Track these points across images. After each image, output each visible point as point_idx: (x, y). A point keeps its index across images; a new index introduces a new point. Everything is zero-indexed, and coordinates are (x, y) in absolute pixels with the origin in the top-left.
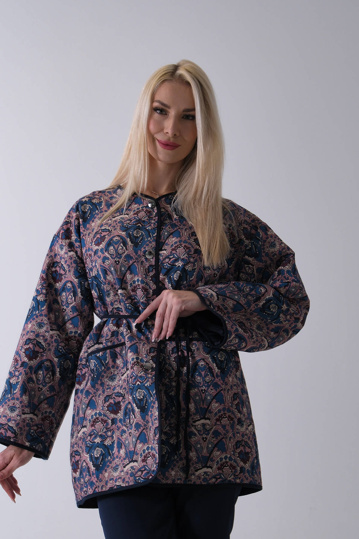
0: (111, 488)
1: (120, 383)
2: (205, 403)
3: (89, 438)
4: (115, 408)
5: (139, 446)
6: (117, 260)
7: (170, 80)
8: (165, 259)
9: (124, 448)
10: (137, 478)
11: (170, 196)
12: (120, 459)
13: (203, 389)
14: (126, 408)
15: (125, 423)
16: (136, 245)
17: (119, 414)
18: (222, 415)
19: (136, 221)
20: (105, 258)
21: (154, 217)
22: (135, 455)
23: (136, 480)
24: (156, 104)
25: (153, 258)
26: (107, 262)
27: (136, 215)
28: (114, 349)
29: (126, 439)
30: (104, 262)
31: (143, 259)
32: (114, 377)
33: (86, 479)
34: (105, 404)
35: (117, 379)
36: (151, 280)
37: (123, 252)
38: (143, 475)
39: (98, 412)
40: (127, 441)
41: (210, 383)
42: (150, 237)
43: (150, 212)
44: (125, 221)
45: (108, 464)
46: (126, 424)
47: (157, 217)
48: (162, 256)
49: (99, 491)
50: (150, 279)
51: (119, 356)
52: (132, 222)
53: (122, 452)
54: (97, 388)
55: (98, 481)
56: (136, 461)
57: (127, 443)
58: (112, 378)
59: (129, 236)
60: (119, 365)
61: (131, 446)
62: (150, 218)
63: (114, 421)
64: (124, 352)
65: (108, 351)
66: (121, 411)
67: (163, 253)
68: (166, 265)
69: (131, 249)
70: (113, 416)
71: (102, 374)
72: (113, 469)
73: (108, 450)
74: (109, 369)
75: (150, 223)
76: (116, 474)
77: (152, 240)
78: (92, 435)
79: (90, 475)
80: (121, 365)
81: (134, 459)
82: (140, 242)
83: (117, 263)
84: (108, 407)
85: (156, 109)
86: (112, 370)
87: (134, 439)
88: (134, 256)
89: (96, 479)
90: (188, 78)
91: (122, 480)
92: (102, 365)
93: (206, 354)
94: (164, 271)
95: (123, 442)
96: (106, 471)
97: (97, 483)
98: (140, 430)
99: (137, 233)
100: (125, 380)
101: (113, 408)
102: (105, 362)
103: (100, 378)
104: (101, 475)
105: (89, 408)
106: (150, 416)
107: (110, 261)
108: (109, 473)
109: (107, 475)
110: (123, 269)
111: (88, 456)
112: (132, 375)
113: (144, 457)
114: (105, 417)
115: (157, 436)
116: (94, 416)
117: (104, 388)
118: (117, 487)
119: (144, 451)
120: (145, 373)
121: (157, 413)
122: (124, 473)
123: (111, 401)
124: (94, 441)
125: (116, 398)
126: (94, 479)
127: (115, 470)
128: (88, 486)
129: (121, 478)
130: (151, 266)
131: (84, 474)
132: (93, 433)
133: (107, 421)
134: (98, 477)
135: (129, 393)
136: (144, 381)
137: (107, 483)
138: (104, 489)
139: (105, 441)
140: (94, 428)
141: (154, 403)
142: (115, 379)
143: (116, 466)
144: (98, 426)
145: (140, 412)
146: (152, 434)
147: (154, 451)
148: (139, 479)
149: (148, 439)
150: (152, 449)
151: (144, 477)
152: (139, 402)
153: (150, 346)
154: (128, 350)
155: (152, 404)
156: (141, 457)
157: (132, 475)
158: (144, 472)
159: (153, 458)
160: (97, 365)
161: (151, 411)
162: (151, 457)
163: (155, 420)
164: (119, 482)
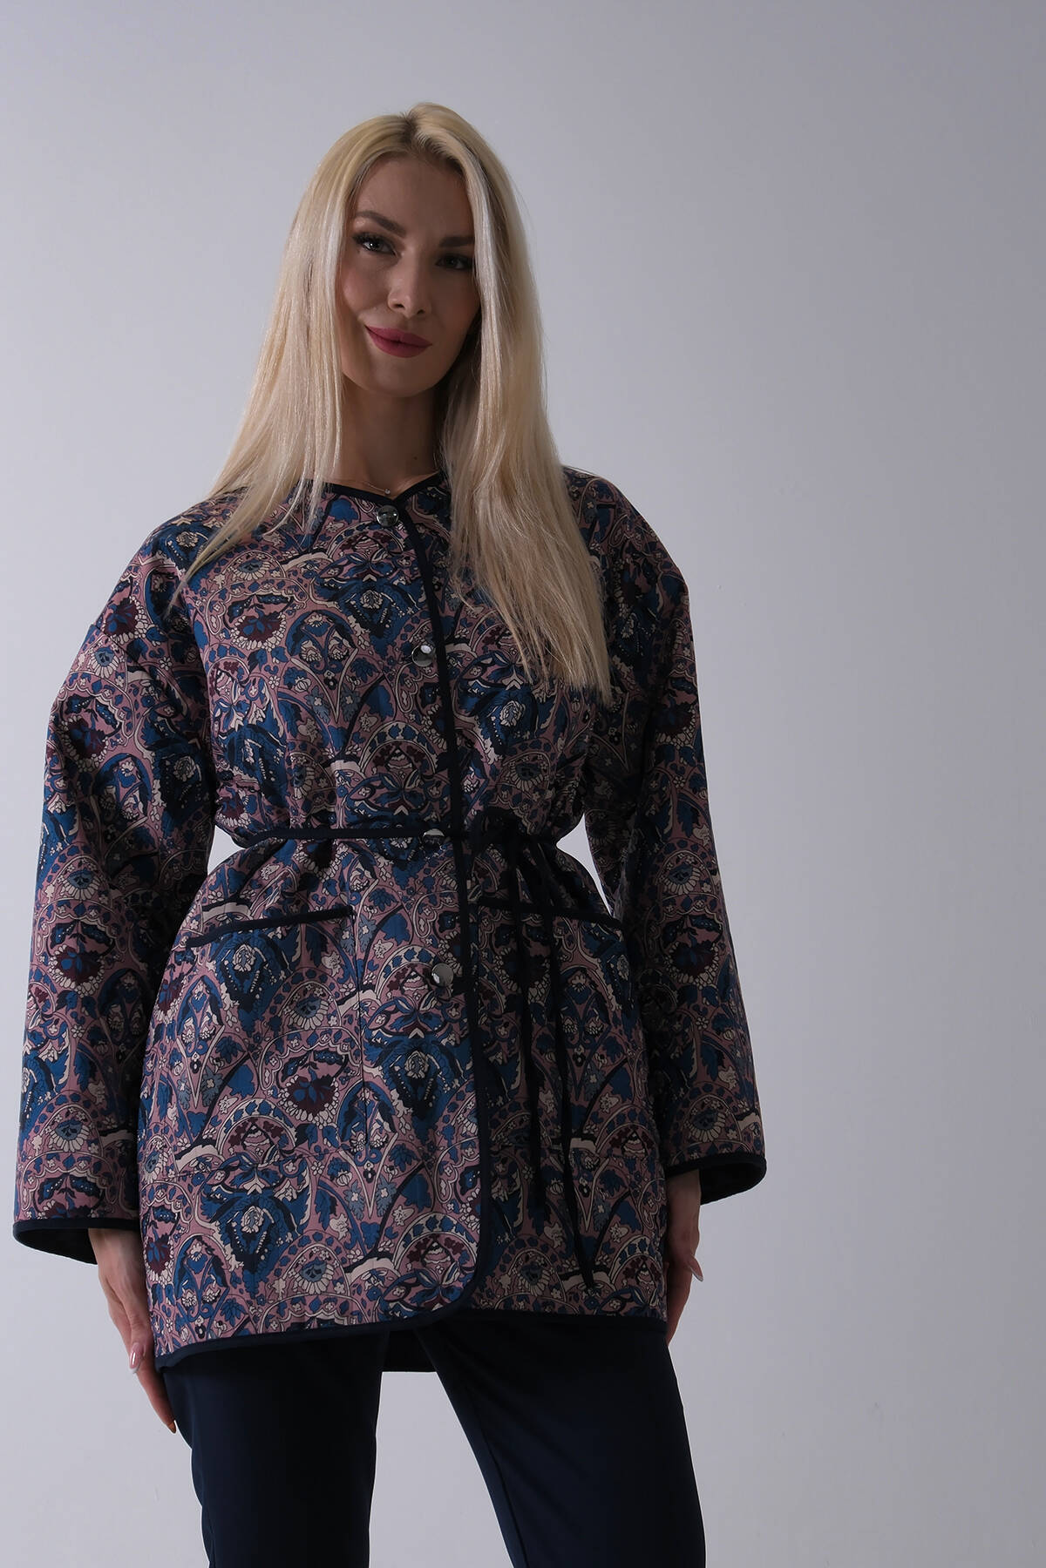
0: (299, 1326)
1: (333, 1023)
2: (583, 1095)
3: (220, 1175)
4: (314, 1095)
5: (401, 1213)
6: (330, 678)
8: (470, 667)
9: (344, 1212)
10: (391, 1305)
11: (430, 489)
12: (329, 1243)
13: (579, 1054)
14: (352, 1098)
15: (348, 1143)
16: (377, 632)
17: (324, 1114)
18: (627, 1130)
20: (293, 674)
22: (384, 1238)
23: (386, 1311)
24: (363, 224)
25: (431, 665)
26: (301, 685)
27: (350, 551)
28: (319, 923)
29: (349, 1190)
30: (290, 686)
31: (405, 668)
32: (313, 1004)
33: (210, 1293)
34: (283, 1081)
35: (323, 1010)
36: (431, 728)
37: (344, 654)
38: (409, 1297)
39: (258, 1102)
40: (355, 1195)
41: (597, 1038)
43: (386, 538)
44: (323, 571)
46: (351, 1144)
47: (412, 551)
48: (461, 660)
49: (256, 1330)
50: (430, 723)
51: (330, 947)
52: (345, 572)
53: (338, 1224)
54: (259, 1033)
55: (255, 1302)
56: (387, 1255)
57: (354, 1198)
58: (307, 1008)
59: (350, 609)
60: (328, 972)
61: (370, 1210)
62: (394, 555)
63: (305, 1132)
64: (346, 935)
65: (302, 928)
67: (463, 651)
68: (477, 687)
69: (367, 644)
70: (303, 1116)
71: (277, 993)
72: (302, 1269)
73: (284, 1214)
74: (298, 979)
75: (398, 567)
76: (313, 1288)
77: (417, 614)
78: (234, 1168)
79: (223, 1284)
80: (338, 972)
81: (378, 1250)
82: (386, 622)
83: (332, 684)
84: (291, 1089)
85: (361, 239)
86: (308, 983)
87: (382, 1191)
88: (378, 662)
89: (248, 1297)
91: (337, 1307)
92: (280, 967)
93: (590, 954)
94: (472, 702)
95: (337, 1195)
96: (278, 1275)
97: (252, 1308)
98: (409, 1168)
99: (371, 601)
100: (349, 1018)
101: (307, 1094)
102: (289, 959)
103: (272, 1004)
104: (262, 1284)
105: (228, 1090)
106: (441, 1133)
107: (308, 681)
108: (288, 1280)
109: (280, 1285)
110: (349, 700)
111: (214, 1226)
112: (392, 1008)
113: (416, 1247)
114: (277, 1118)
115: (469, 1191)
116: (245, 1114)
117: (280, 1033)
118: (319, 1325)
119: (418, 1229)
120: (439, 1004)
121: (473, 1129)
122: (345, 1286)
123: (303, 1072)
124: (241, 1187)
125: (318, 1066)
126: (239, 1295)
127: (308, 1272)
128: (215, 1313)
129: (334, 1300)
130: (427, 686)
131: (198, 1278)
132: (238, 1162)
133: (282, 1129)
134: (253, 1291)
135: (364, 1057)
136: (440, 1030)
137: (281, 1309)
138: (274, 1327)
139: (277, 1189)
140: (241, 1147)
141: (462, 1097)
142: (314, 1012)
143: (312, 1263)
144: (256, 1143)
145: (413, 1115)
146: (446, 1185)
147: (459, 1234)
148: (397, 1309)
149: (432, 1197)
150: (445, 1225)
151: (414, 1305)
152: (410, 1088)
153: (440, 909)
154: (374, 933)
155: (453, 1100)
156: (405, 1247)
157: (376, 1295)
158: (413, 1288)
159: (448, 1254)
160: (265, 963)
161: (447, 1119)
162: (441, 1250)
163: (464, 1147)
164: (328, 1311)
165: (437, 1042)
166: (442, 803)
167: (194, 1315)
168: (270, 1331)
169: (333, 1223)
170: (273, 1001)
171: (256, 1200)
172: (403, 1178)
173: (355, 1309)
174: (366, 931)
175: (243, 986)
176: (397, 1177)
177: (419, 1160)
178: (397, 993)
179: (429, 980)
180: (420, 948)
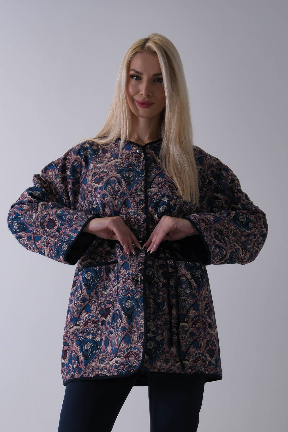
0: (97, 376)
1: (111, 293)
2: (184, 310)
3: (81, 334)
4: (105, 313)
6: (114, 197)
7: (141, 52)
8: (153, 195)
9: (111, 345)
10: (120, 370)
11: (153, 144)
12: (107, 353)
13: (184, 299)
14: (114, 314)
16: (129, 184)
17: (108, 318)
18: (197, 320)
19: (128, 164)
20: (104, 195)
21: (142, 160)
22: (119, 352)
23: (119, 372)
24: (132, 72)
25: (143, 194)
26: (106, 198)
27: (127, 160)
28: (108, 265)
29: (113, 338)
30: (103, 198)
31: (135, 195)
32: (106, 288)
33: (75, 365)
34: (98, 309)
35: (109, 289)
36: (141, 212)
37: (119, 190)
38: (125, 368)
39: (91, 314)
40: (113, 340)
41: (189, 294)
42: (140, 177)
43: (138, 157)
44: (119, 164)
45: (96, 356)
46: (113, 326)
47: (144, 161)
48: (151, 193)
49: (86, 376)
50: (141, 210)
51: (112, 272)
52: (124, 165)
53: (109, 348)
54: (92, 295)
55: (86, 368)
56: (120, 357)
57: (113, 341)
59: (123, 176)
60: (111, 279)
61: (116, 344)
62: (139, 162)
63: (103, 323)
64: (116, 268)
65: (104, 267)
66: (110, 315)
67: (152, 191)
68: (155, 200)
69: (125, 187)
70: (103, 318)
71: (97, 284)
72: (100, 360)
73: (97, 345)
74: (103, 281)
75: (139, 166)
76: (101, 365)
77: (141, 180)
78: (85, 332)
79: (79, 363)
80: (113, 279)
81: (118, 355)
82: (132, 181)
83: (115, 199)
84: (99, 311)
85: (132, 76)
86: (105, 282)
87: (119, 339)
88: (128, 193)
89: (84, 367)
90: (155, 48)
91: (107, 370)
92: (98, 278)
93: (187, 271)
94: (153, 204)
95: (110, 340)
96: (93, 361)
97: (85, 370)
99: (129, 174)
100: (115, 291)
101: (104, 312)
102: (100, 276)
103: (96, 288)
104: (89, 363)
105: (84, 311)
106: (135, 323)
107: (108, 197)
108: (96, 363)
109: (93, 364)
110: (119, 204)
111: (78, 348)
112: (123, 289)
113: (127, 354)
114: (96, 319)
115: (141, 339)
116: (88, 318)
117: (98, 296)
118: (102, 375)
119: (127, 350)
120: (135, 287)
121: (143, 322)
122: (110, 365)
123: (103, 306)
124: (86, 337)
125: (106, 305)
126: (83, 367)
127: (101, 361)
128: (76, 371)
129: (106, 369)
130: (141, 200)
131: (73, 361)
132: (86, 330)
133: (97, 322)
134: (86, 365)
135: (118, 302)
136: (135, 294)
137: (93, 371)
138: (90, 375)
139: (95, 338)
140: (87, 326)
141: (140, 313)
142: (107, 290)
143: (102, 359)
144: (90, 325)
145: (127, 318)
146: (135, 337)
147: (138, 351)
148: (122, 371)
149: (131, 341)
150: (135, 348)
151: (126, 370)
152: (126, 310)
153: (139, 261)
154: (121, 268)
155: (138, 313)
156: (124, 354)
157: (116, 367)
158: (126, 366)
159: (135, 356)
160: (94, 277)
161: (136, 319)
162: (133, 355)
163: (140, 327)
164: (104, 372)
165: (134, 298)
166: (144, 232)
167: (71, 371)
168: (89, 376)
170: (96, 287)
171: (90, 341)
172: (124, 335)
173: (111, 371)
174: (119, 267)
175: (88, 283)
176: (122, 335)
177: (128, 330)
178: (125, 284)
179: (133, 281)
180: (131, 272)
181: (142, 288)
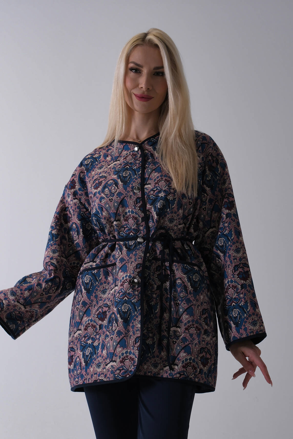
0: (95, 381)
1: (109, 296)
2: (177, 315)
3: (83, 339)
4: (102, 316)
6: (111, 199)
7: (142, 45)
8: (150, 191)
9: (106, 349)
10: (116, 375)
12: (102, 358)
13: (177, 303)
14: (110, 317)
16: (125, 183)
17: (105, 321)
18: (191, 325)
19: (125, 164)
20: (101, 199)
21: (139, 158)
22: (114, 356)
23: (115, 377)
24: (131, 65)
25: (139, 192)
26: (103, 201)
27: (125, 160)
28: (107, 268)
29: (108, 342)
30: (101, 202)
31: (131, 193)
32: (105, 291)
33: (79, 372)
34: (96, 312)
35: (108, 293)
37: (115, 191)
38: (121, 373)
39: (90, 319)
40: (109, 344)
41: (183, 298)
42: (136, 175)
43: (135, 155)
44: (117, 166)
45: (94, 360)
46: (109, 330)
47: (141, 158)
48: (147, 189)
50: (139, 209)
51: (110, 274)
52: (122, 166)
53: (105, 352)
54: (92, 299)
55: (86, 374)
56: (115, 361)
58: (104, 292)
59: (119, 177)
60: (110, 282)
61: (111, 348)
62: (136, 160)
64: (114, 271)
65: (102, 270)
66: (106, 319)
67: (149, 187)
68: (152, 197)
69: (122, 187)
70: (100, 322)
71: (96, 288)
72: (96, 365)
73: (95, 350)
74: (102, 284)
75: (135, 163)
76: (99, 370)
77: (137, 177)
78: (86, 337)
79: (81, 369)
80: (112, 281)
81: (113, 360)
82: (128, 180)
84: (97, 315)
85: (131, 69)
86: (104, 285)
87: (114, 343)
88: (124, 192)
90: (156, 41)
91: (104, 375)
92: (96, 281)
93: (184, 274)
94: (150, 201)
95: (105, 344)
96: (92, 366)
97: (86, 376)
99: (126, 174)
100: (112, 294)
102: (99, 279)
103: (95, 291)
104: (88, 369)
105: (85, 315)
106: (131, 327)
107: (105, 200)
108: (94, 368)
109: (92, 369)
110: (116, 204)
111: (82, 353)
112: (120, 292)
113: (122, 359)
114: (94, 323)
115: (137, 344)
116: (87, 322)
117: (97, 299)
118: (100, 381)
119: (122, 354)
120: (132, 290)
122: (106, 370)
123: (100, 310)
124: (87, 342)
125: (104, 308)
126: (84, 373)
127: (98, 366)
128: (79, 377)
130: (138, 198)
131: (77, 367)
132: (87, 335)
133: (96, 326)
134: (86, 371)
135: (114, 305)
136: (132, 298)
137: (92, 376)
139: (94, 343)
140: (87, 331)
141: (137, 317)
142: (106, 293)
143: (99, 363)
144: (90, 330)
145: (123, 322)
146: (131, 341)
147: (133, 356)
148: (118, 376)
149: (127, 345)
150: (130, 353)
151: (122, 375)
152: (123, 314)
153: (137, 263)
154: (119, 270)
155: (135, 317)
156: (119, 359)
157: (112, 372)
158: (122, 371)
159: (130, 361)
160: (92, 280)
161: (133, 323)
162: (128, 360)
163: (137, 331)
164: (102, 377)
165: (131, 301)
166: (144, 231)
167: (76, 378)
168: (89, 382)
169: (104, 352)
171: (90, 346)
172: (120, 339)
173: (108, 376)
174: (117, 270)
175: (87, 287)
176: (118, 339)
177: (124, 335)
178: (122, 287)
179: (130, 283)
180: (129, 274)
181: (139, 291)
